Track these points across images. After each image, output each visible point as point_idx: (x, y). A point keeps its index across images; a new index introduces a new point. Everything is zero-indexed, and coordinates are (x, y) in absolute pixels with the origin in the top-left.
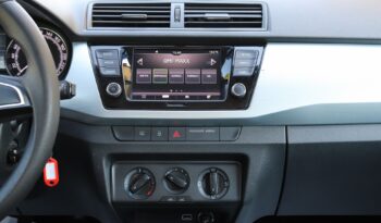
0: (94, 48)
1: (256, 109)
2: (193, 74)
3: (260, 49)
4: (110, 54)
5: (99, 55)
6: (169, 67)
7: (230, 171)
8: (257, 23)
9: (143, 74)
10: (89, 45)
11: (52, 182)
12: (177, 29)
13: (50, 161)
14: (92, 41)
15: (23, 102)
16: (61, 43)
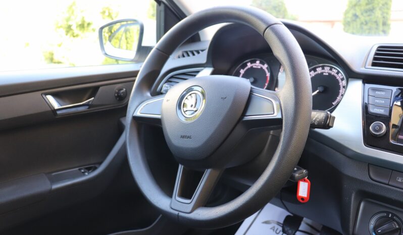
0: (368, 86)
4: (383, 93)
5: (371, 93)
10: (364, 83)
11: (303, 199)
13: (305, 181)
14: (368, 79)
15: (276, 114)
16: (338, 72)
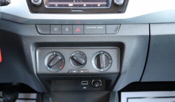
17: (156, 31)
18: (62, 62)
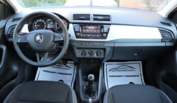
1: (109, 39)
2: (95, 31)
3: (109, 26)
6: (90, 29)
7: (102, 51)
8: (109, 20)
9: (84, 31)
10: (73, 24)
12: (91, 21)
15: (62, 39)
17: (116, 45)
18: (85, 54)
